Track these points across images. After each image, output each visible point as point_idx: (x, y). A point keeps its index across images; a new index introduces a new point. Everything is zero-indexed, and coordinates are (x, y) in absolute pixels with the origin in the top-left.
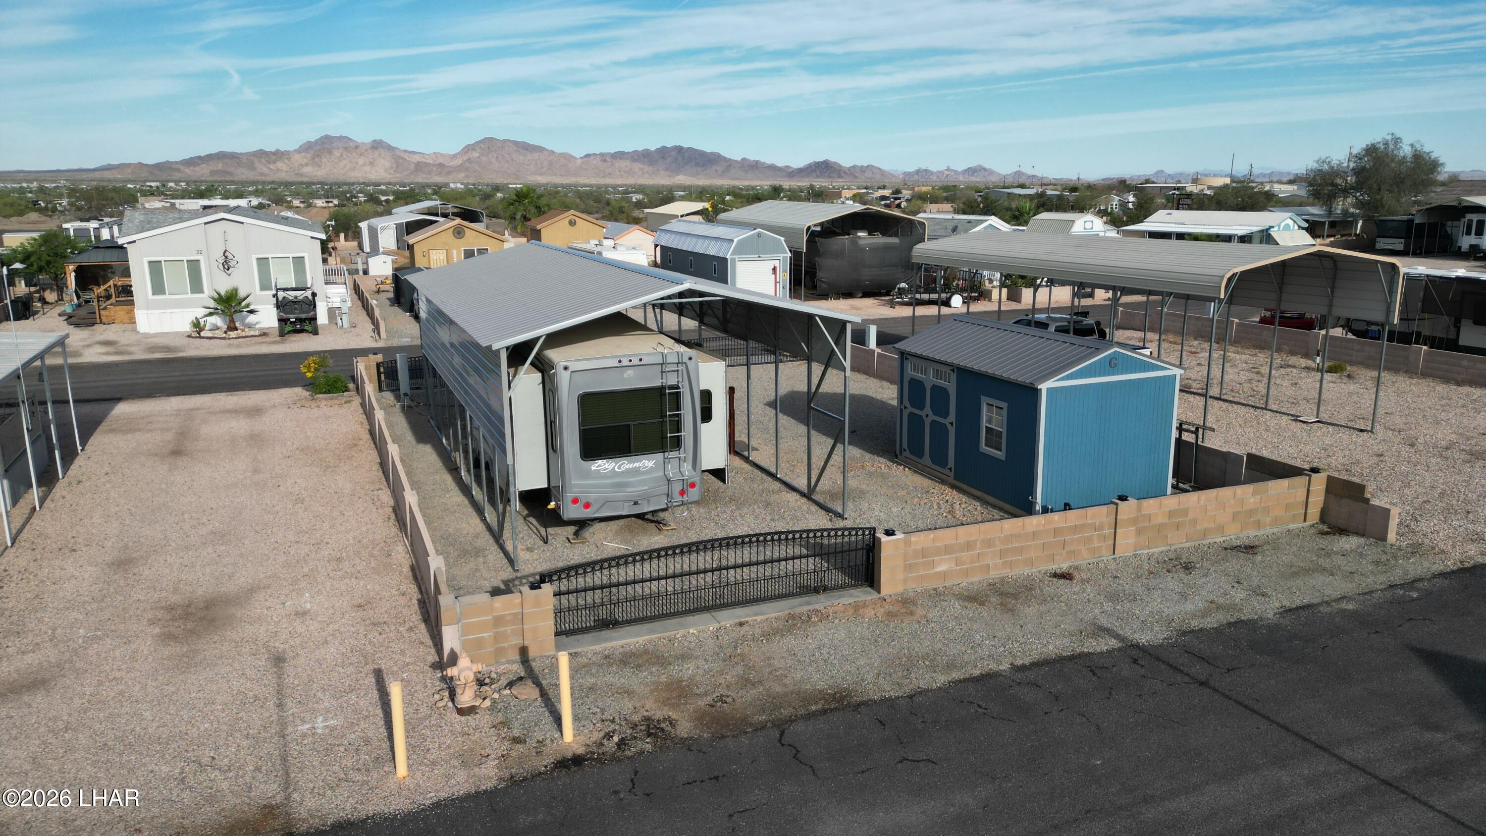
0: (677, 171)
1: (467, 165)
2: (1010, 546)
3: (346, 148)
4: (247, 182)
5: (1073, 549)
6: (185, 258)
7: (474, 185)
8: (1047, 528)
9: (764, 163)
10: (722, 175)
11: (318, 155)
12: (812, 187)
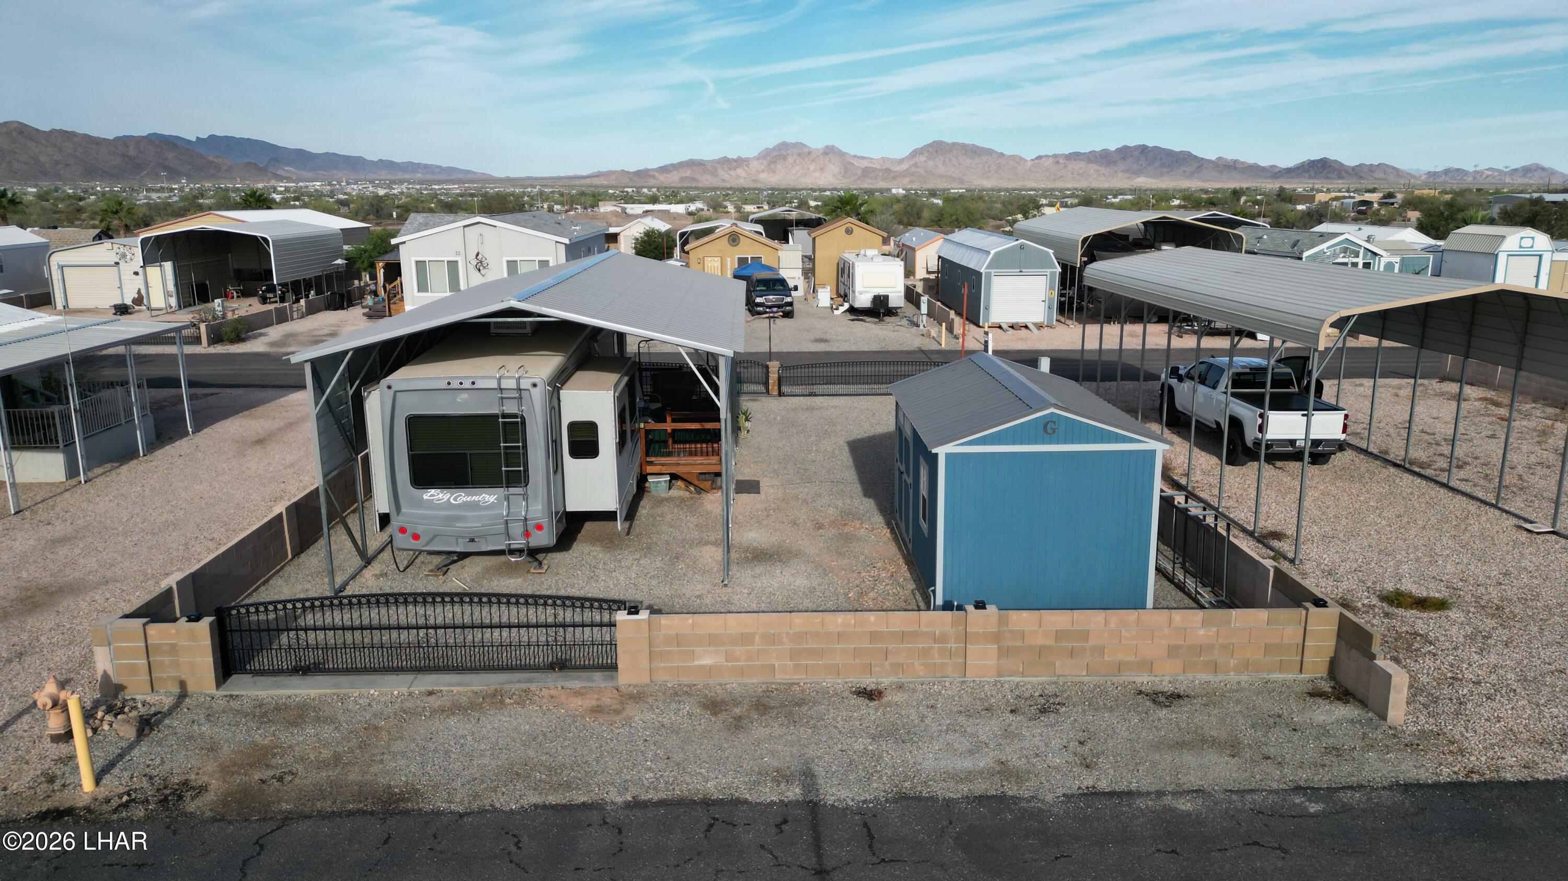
0: (1138, 173)
1: (913, 169)
2: (805, 646)
3: (799, 155)
4: (708, 188)
5: (902, 661)
6: (446, 259)
7: (915, 190)
8: (858, 629)
9: (1243, 163)
10: (1192, 175)
11: (773, 162)
12: (1282, 190)
